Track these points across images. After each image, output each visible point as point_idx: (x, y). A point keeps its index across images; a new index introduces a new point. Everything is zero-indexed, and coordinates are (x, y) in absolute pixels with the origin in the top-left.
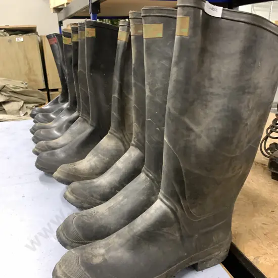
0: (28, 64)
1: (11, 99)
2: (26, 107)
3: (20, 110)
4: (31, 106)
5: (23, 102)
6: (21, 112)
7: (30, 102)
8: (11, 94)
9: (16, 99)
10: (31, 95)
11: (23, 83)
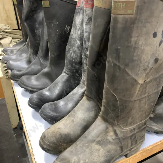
0: (6, 13)
1: (4, 37)
2: (14, 41)
3: (10, 43)
4: (16, 40)
5: (11, 38)
6: (11, 44)
7: (15, 38)
8: (3, 33)
9: (7, 36)
10: (15, 33)
11: (6, 26)
